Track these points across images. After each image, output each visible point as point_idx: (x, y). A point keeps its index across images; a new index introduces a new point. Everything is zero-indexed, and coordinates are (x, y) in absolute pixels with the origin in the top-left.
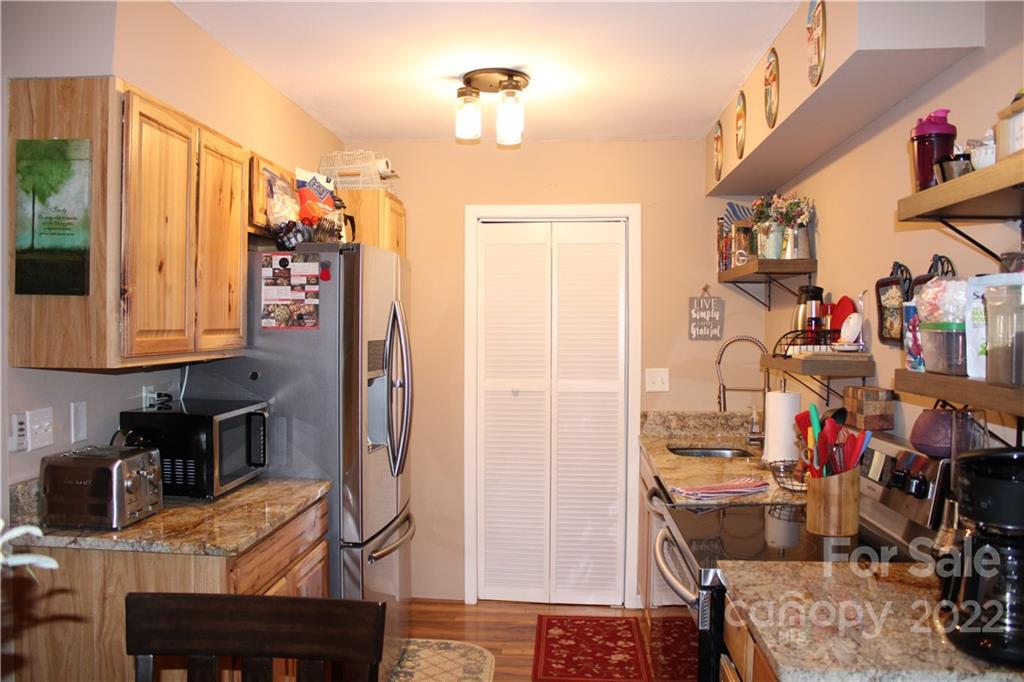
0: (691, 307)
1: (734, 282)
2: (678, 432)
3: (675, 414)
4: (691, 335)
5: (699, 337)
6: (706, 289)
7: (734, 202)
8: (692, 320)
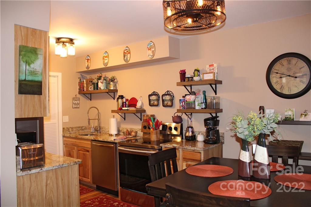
0: (73, 100)
1: (84, 94)
2: (71, 132)
3: (71, 127)
4: (73, 107)
5: (75, 108)
6: (76, 96)
7: (82, 74)
8: (73, 103)
